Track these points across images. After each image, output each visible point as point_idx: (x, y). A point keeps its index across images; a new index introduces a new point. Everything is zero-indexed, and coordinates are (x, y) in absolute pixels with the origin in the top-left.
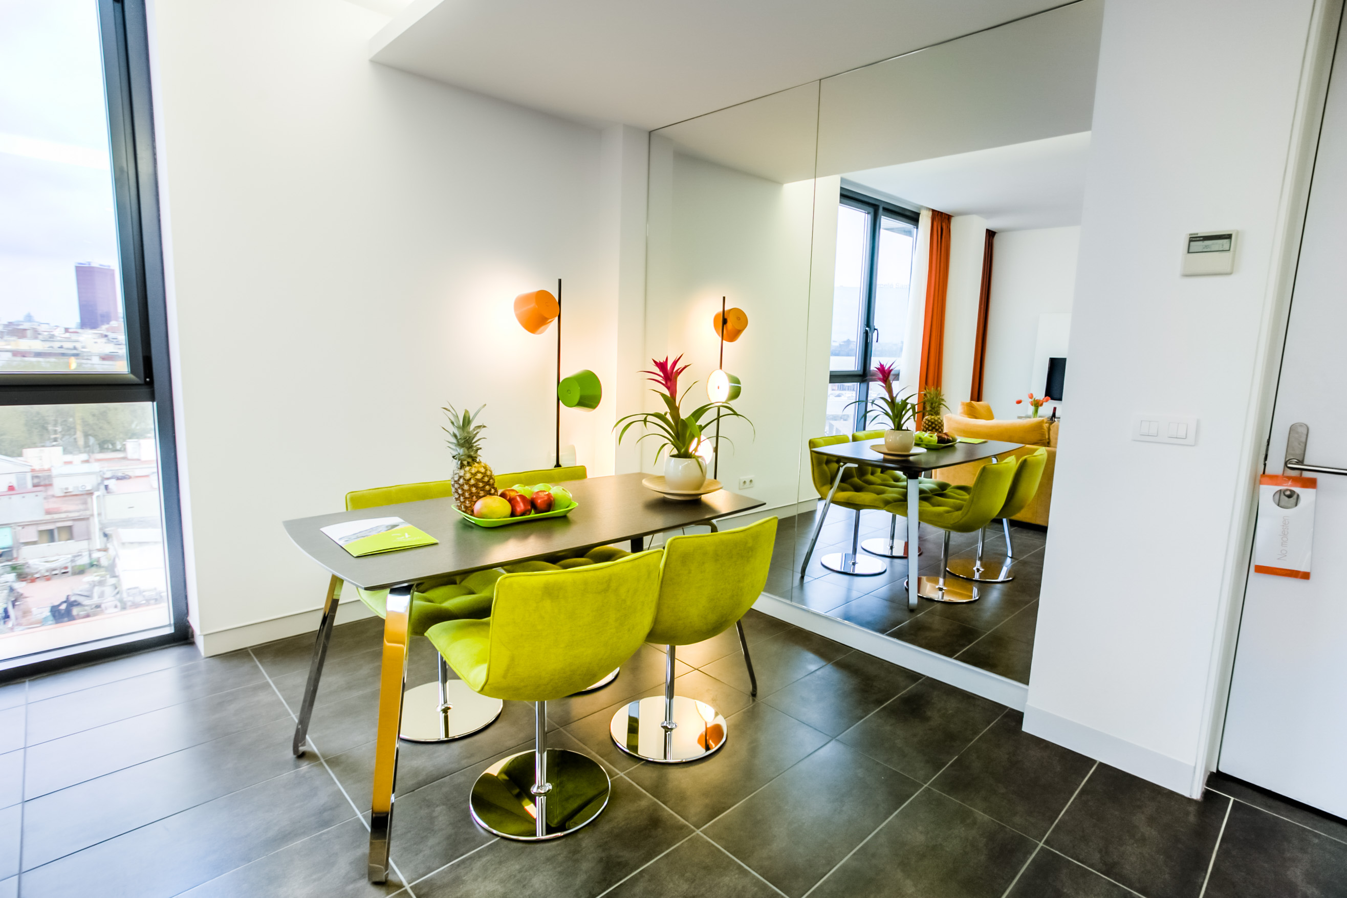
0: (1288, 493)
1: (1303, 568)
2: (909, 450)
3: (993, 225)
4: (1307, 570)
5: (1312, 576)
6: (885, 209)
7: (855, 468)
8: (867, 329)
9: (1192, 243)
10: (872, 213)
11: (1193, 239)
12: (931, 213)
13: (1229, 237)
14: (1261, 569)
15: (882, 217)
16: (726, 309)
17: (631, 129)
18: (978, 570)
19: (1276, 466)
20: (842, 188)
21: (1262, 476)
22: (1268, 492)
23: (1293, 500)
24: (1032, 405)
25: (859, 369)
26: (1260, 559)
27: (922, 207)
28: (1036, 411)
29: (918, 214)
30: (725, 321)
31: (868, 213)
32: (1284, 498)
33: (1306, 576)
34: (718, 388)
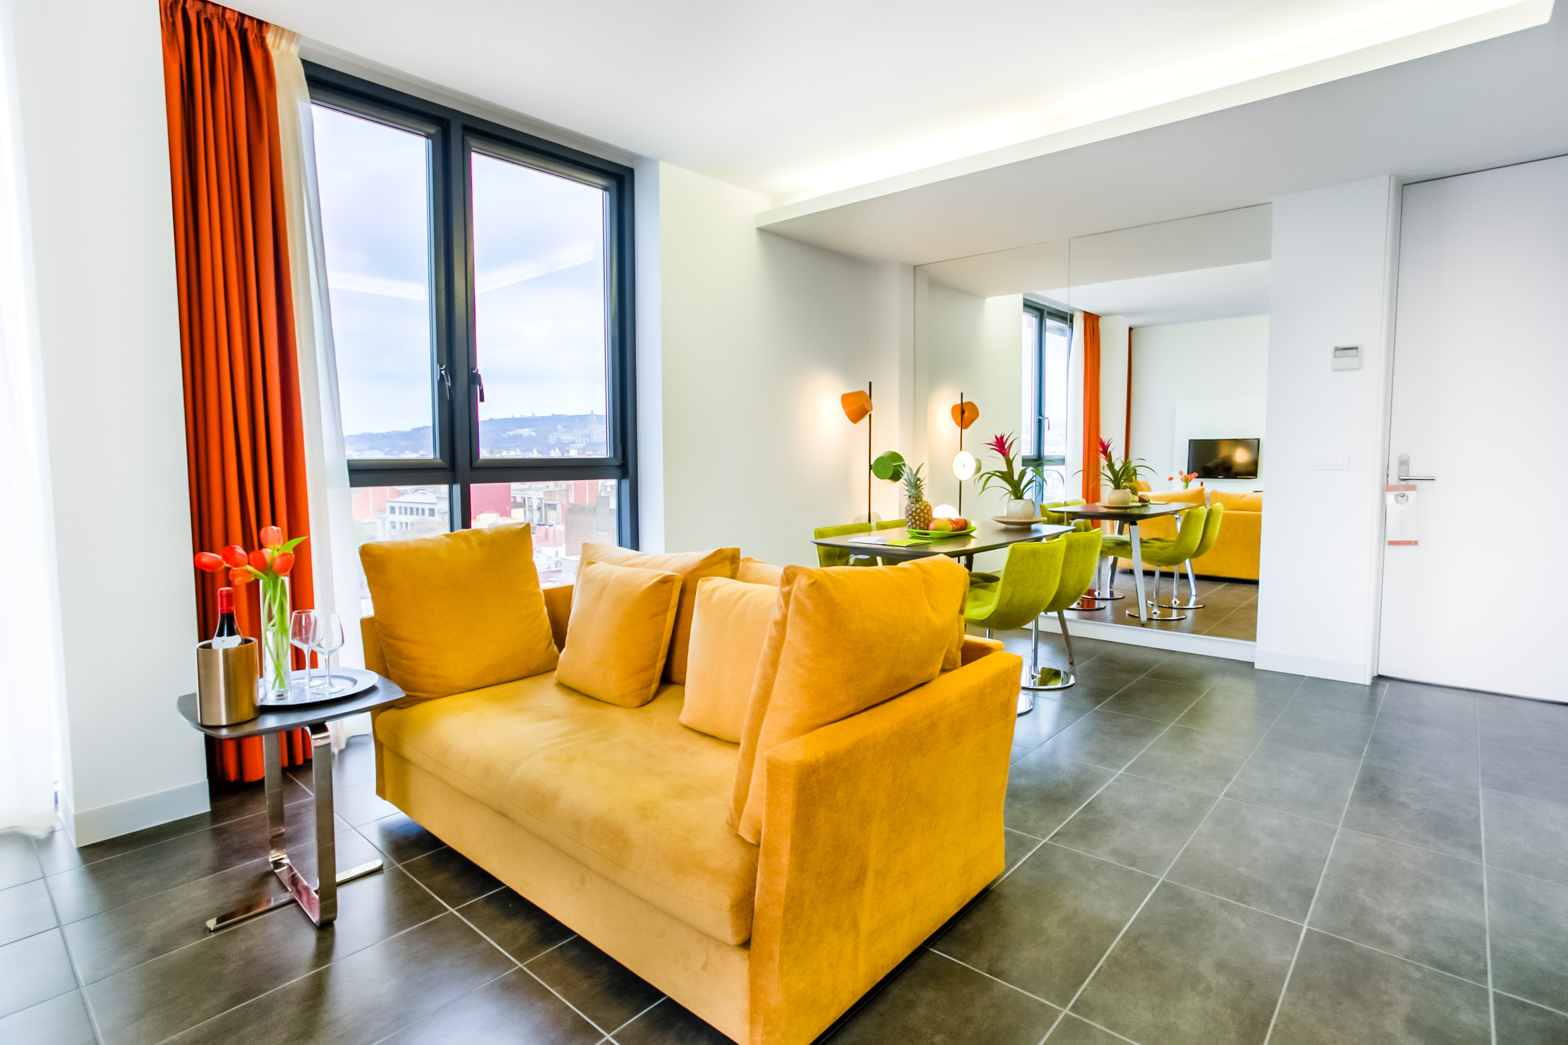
0: (1402, 495)
1: (1414, 539)
2: (1127, 504)
3: (1133, 322)
4: (1416, 540)
5: (1419, 543)
6: (1049, 313)
7: (1082, 522)
8: (1040, 417)
9: (1337, 352)
10: (1039, 316)
11: (1337, 349)
12: (1083, 314)
13: (1356, 348)
14: (1391, 543)
15: (1047, 320)
16: (964, 402)
17: (904, 265)
18: (1175, 602)
19: (1393, 480)
20: (1024, 299)
21: (1387, 488)
22: (1390, 497)
23: (1405, 498)
24: (1183, 481)
25: (1035, 454)
26: (1391, 537)
27: (1076, 309)
28: (1187, 486)
29: (1072, 316)
30: (963, 412)
31: (1035, 317)
32: (1400, 498)
33: (1416, 543)
34: (964, 466)
